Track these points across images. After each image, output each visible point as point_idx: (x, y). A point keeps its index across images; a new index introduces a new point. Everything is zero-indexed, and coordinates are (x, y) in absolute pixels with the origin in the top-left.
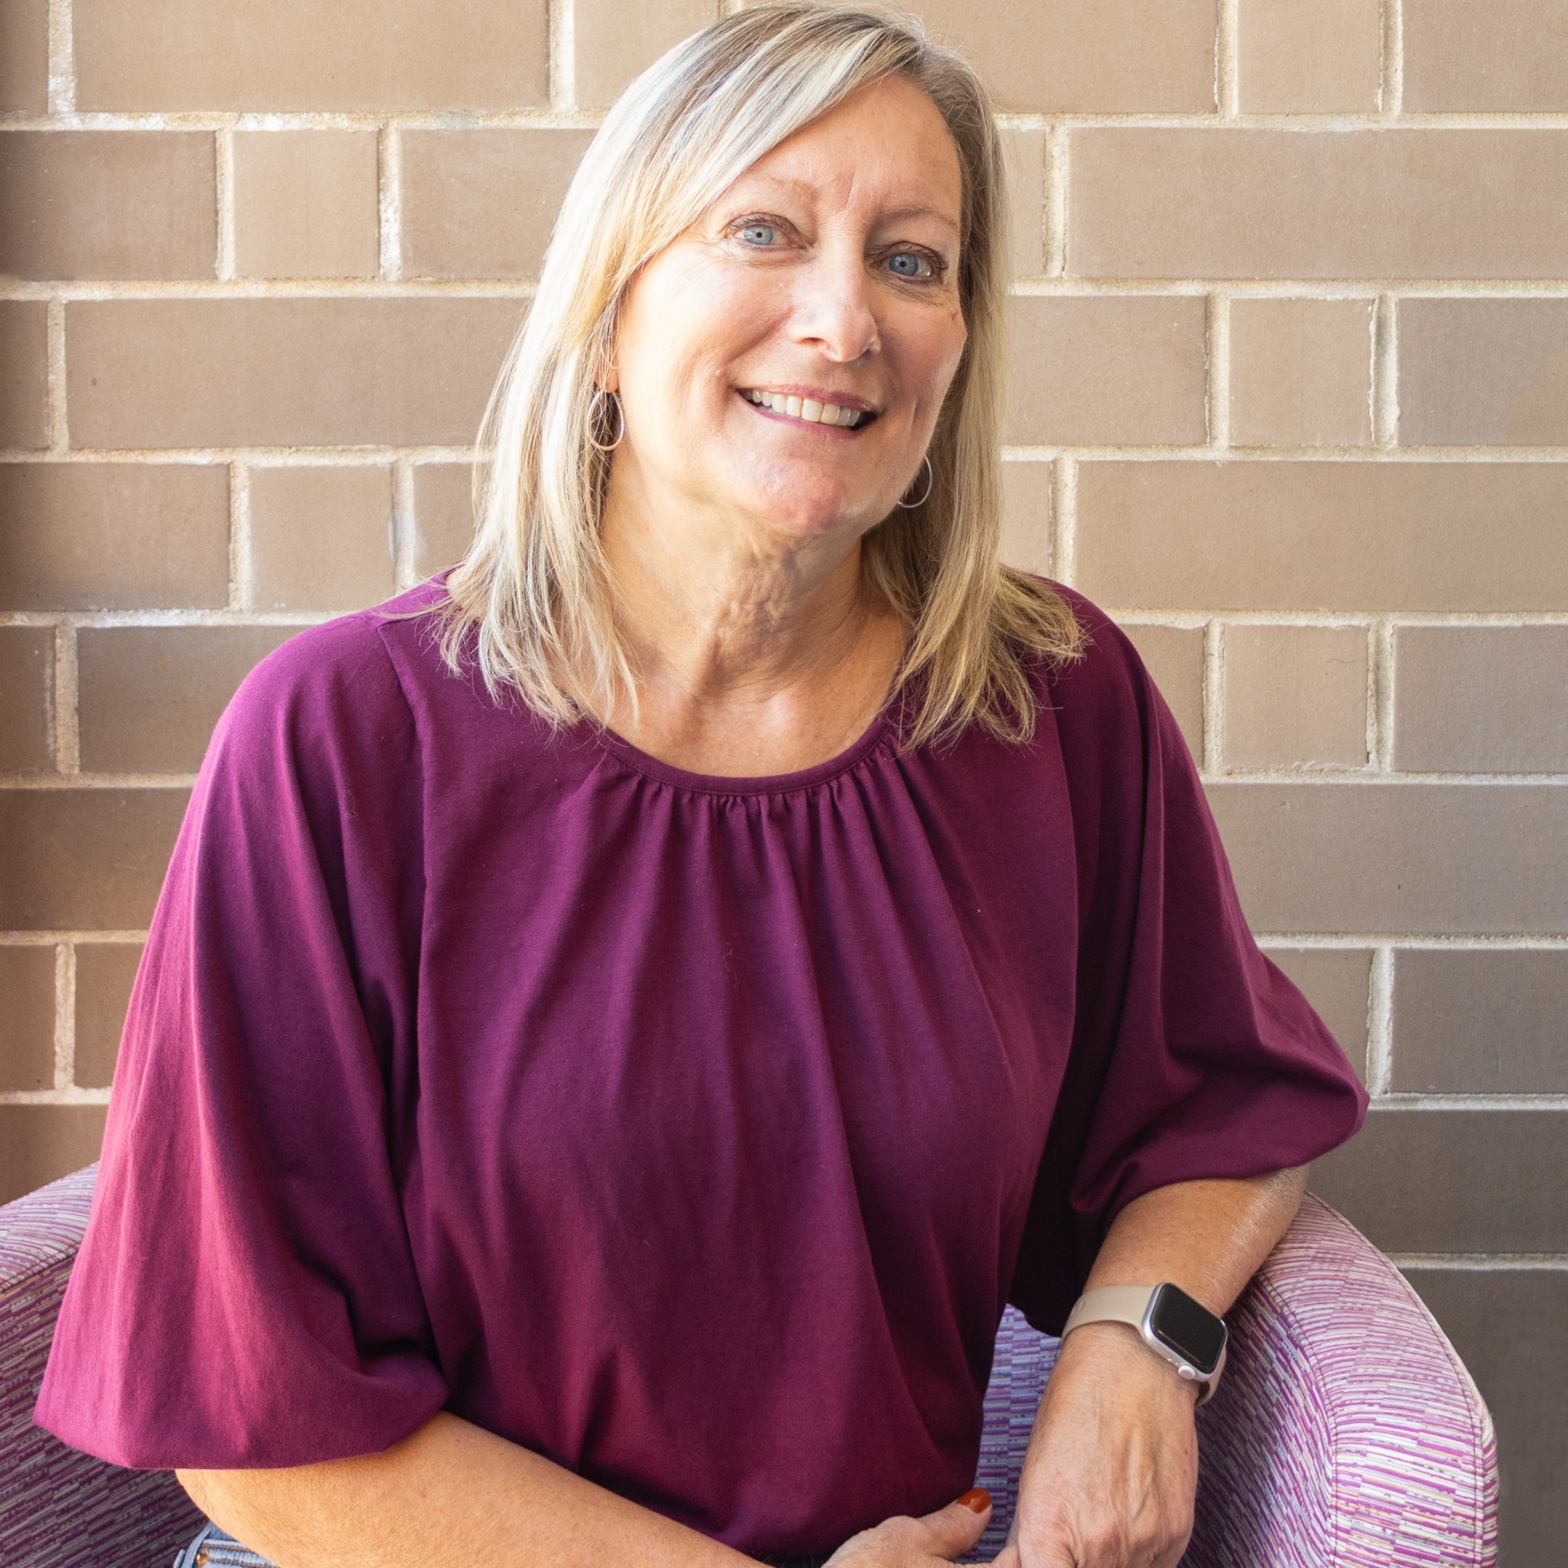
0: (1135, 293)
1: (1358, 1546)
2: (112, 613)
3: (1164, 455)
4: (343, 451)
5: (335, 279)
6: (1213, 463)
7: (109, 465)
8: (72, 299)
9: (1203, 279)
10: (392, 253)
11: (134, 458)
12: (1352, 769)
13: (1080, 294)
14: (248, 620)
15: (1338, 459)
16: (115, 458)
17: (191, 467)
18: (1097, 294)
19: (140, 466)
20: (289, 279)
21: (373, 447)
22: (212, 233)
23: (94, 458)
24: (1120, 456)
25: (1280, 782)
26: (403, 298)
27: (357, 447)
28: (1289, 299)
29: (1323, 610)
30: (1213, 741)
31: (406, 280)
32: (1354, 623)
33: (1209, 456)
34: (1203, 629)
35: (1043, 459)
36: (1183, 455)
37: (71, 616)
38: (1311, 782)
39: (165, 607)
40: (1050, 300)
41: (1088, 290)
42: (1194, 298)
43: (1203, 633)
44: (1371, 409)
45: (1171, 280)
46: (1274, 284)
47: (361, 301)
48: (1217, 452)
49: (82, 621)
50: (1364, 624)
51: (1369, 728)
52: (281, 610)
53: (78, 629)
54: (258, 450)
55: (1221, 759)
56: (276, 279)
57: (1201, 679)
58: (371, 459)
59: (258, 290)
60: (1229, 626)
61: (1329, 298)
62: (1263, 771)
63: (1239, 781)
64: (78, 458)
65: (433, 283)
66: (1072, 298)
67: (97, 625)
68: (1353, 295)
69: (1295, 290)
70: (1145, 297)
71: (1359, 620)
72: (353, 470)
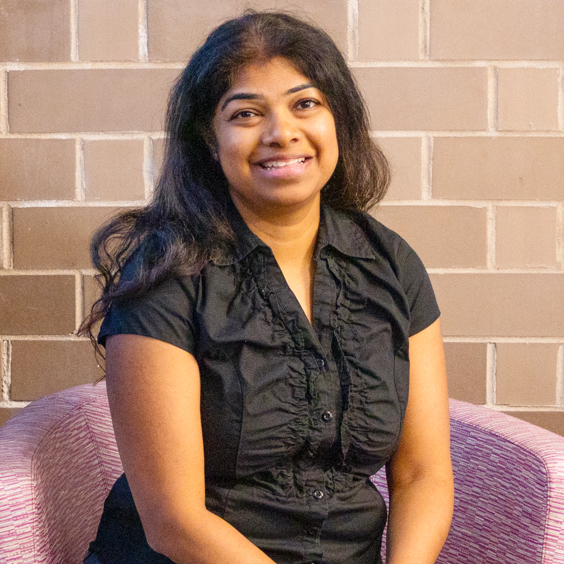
0: (457, 66)
1: (558, 493)
2: (27, 202)
3: (470, 134)
4: (124, 133)
5: (120, 61)
6: (491, 138)
7: (26, 139)
8: (11, 70)
9: (487, 60)
10: (143, 50)
11: (35, 136)
12: (550, 267)
13: (434, 66)
14: (84, 205)
15: (544, 136)
16: (29, 136)
17: (60, 140)
18: (442, 66)
19: (38, 140)
20: (102, 61)
21: (137, 132)
22: (68, 42)
23: (19, 137)
24: (451, 135)
25: (519, 272)
26: (149, 69)
27: (130, 132)
28: (523, 68)
29: (538, 199)
30: (491, 255)
31: (150, 61)
32: (551, 205)
33: (489, 135)
34: (485, 208)
35: (419, 136)
36: (478, 134)
37: (9, 203)
38: (533, 272)
39: (50, 199)
40: (421, 69)
41: (438, 65)
42: (483, 68)
43: (485, 209)
44: (558, 115)
45: (473, 60)
46: (517, 62)
47: (131, 70)
48: (492, 133)
49: (14, 205)
50: (555, 206)
51: (557, 249)
52: (98, 200)
53: (12, 208)
54: (88, 133)
55: (494, 263)
56: (96, 61)
57: (485, 228)
58: (135, 137)
59: (88, 66)
60: (497, 206)
61: (540, 67)
62: (512, 268)
63: (502, 272)
64: (12, 136)
65: (161, 63)
66: (431, 68)
67: (21, 207)
68: (551, 67)
69: (526, 64)
70: (462, 68)
71: (553, 204)
72: (128, 142)
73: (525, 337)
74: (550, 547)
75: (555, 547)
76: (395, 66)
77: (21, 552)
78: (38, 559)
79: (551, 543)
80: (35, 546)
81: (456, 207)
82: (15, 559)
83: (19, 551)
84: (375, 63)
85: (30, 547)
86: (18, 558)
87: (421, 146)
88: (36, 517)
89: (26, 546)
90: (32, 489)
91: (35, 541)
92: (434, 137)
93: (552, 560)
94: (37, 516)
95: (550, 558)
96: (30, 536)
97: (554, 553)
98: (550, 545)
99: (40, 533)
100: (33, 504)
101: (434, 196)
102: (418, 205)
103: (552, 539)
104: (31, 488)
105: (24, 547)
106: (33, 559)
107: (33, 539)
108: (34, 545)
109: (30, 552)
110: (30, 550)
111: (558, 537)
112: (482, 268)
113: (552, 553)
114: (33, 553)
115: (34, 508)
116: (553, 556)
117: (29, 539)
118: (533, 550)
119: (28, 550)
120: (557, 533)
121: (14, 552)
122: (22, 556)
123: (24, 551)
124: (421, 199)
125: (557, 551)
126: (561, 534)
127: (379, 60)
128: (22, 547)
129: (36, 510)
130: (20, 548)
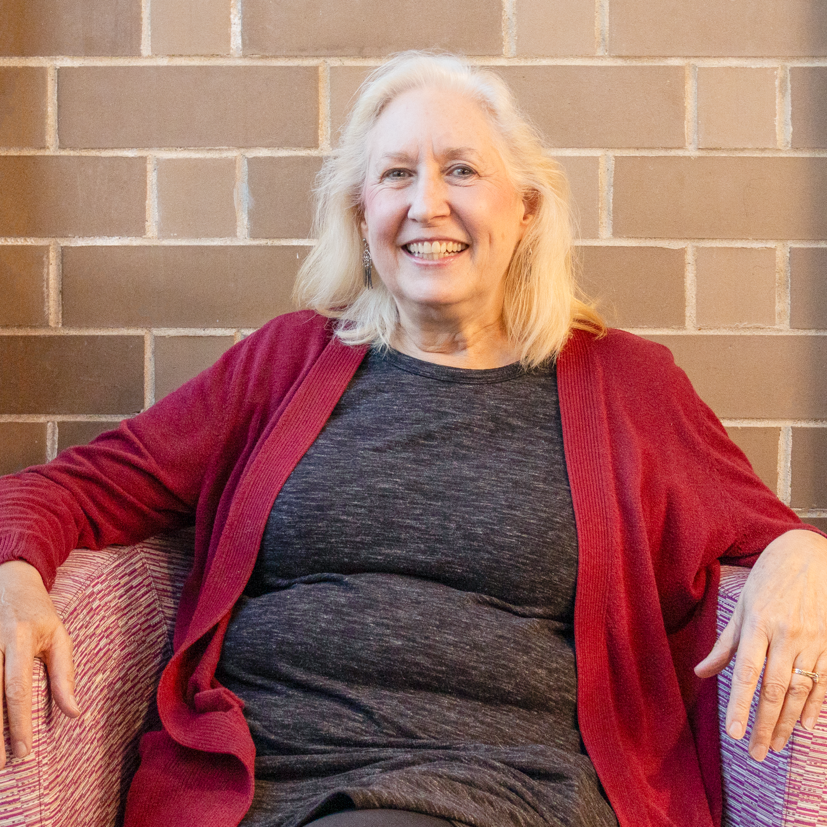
0: (645, 64)
2: (81, 238)
3: (662, 153)
4: (209, 150)
5: (205, 56)
6: (689, 158)
7: (81, 157)
8: (62, 66)
9: (684, 57)
10: (236, 41)
11: (94, 153)
12: (767, 327)
13: (615, 65)
14: (156, 243)
15: (758, 155)
16: (84, 153)
17: (125, 158)
18: (625, 65)
19: (97, 158)
20: (180, 56)
21: (226, 147)
22: (139, 30)
23: (72, 153)
24: (637, 153)
25: (727, 334)
26: (243, 67)
27: (217, 148)
28: (730, 67)
29: (751, 238)
30: (690, 311)
31: (245, 56)
32: (768, 246)
33: (687, 154)
34: (683, 249)
35: (595, 155)
36: (672, 153)
37: (58, 240)
38: (745, 334)
39: (111, 235)
40: (599, 68)
41: (620, 63)
42: (678, 67)
43: (682, 251)
44: (777, 128)
45: (665, 57)
46: (722, 59)
47: (220, 68)
48: (691, 152)
49: (64, 243)
50: (773, 246)
51: (777, 304)
52: (174, 237)
53: (62, 247)
54: (163, 149)
55: (695, 321)
56: (173, 55)
57: (683, 277)
58: (225, 155)
59: (163, 62)
60: (697, 248)
61: (753, 67)
62: (718, 328)
63: (705, 334)
64: (63, 153)
65: (259, 58)
66: (611, 67)
67: (73, 245)
68: (766, 66)
69: (734, 63)
70: (651, 67)
71: (771, 244)
72: (214, 160)
73: (736, 419)
74: (797, 762)
75: (805, 762)
76: (564, 64)
77: (19, 791)
78: (45, 801)
79: (799, 756)
80: (41, 781)
81: (644, 247)
82: (9, 803)
83: (15, 790)
84: (538, 60)
85: (32, 783)
86: (15, 801)
87: (598, 168)
88: (43, 737)
89: (26, 782)
90: (38, 695)
91: (41, 773)
92: (615, 157)
93: (801, 782)
94: (44, 735)
95: (799, 778)
96: (34, 767)
97: (803, 771)
98: (797, 759)
99: (49, 760)
100: (38, 718)
101: (616, 233)
102: (595, 245)
103: (800, 751)
104: (37, 693)
105: (23, 783)
106: (37, 802)
107: (37, 771)
108: (39, 780)
109: (33, 791)
110: (32, 788)
111: (808, 748)
112: (679, 328)
113: (801, 771)
114: (37, 793)
115: (40, 723)
116: (802, 776)
117: (31, 772)
118: (773, 765)
119: (30, 788)
120: (807, 742)
121: (8, 793)
122: (20, 799)
123: (24, 790)
124: (598, 238)
125: (808, 768)
126: (813, 743)
127: (543, 56)
128: (20, 785)
129: (44, 726)
130: (17, 786)
